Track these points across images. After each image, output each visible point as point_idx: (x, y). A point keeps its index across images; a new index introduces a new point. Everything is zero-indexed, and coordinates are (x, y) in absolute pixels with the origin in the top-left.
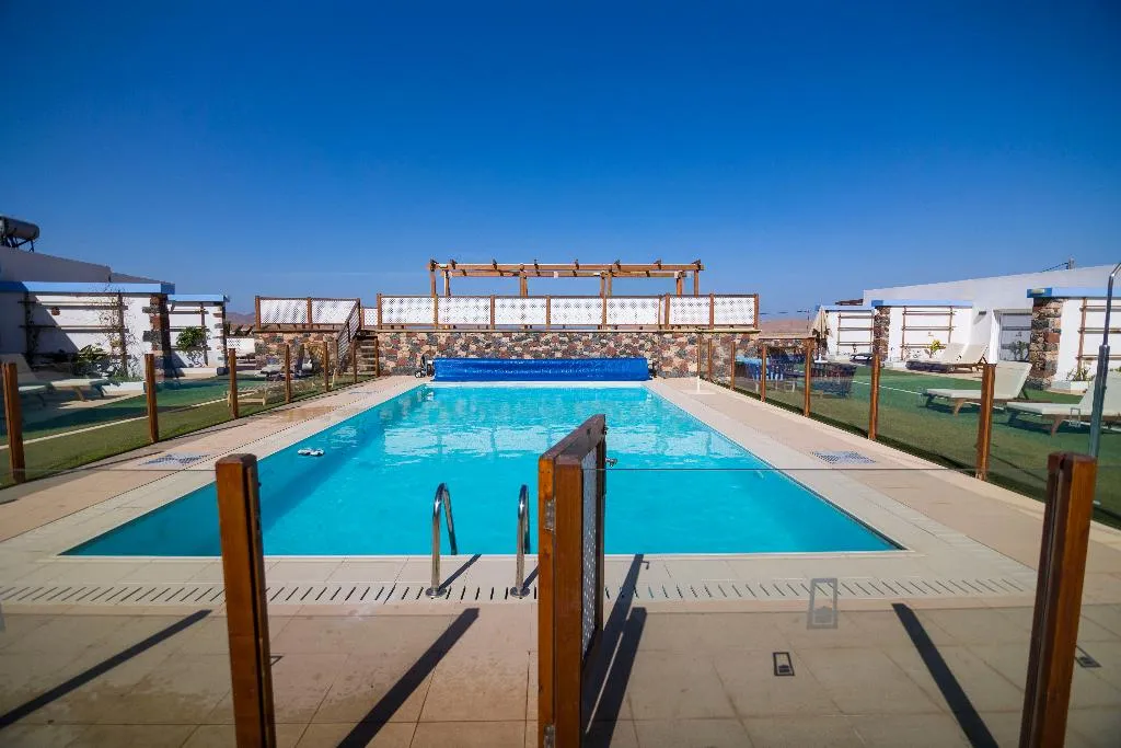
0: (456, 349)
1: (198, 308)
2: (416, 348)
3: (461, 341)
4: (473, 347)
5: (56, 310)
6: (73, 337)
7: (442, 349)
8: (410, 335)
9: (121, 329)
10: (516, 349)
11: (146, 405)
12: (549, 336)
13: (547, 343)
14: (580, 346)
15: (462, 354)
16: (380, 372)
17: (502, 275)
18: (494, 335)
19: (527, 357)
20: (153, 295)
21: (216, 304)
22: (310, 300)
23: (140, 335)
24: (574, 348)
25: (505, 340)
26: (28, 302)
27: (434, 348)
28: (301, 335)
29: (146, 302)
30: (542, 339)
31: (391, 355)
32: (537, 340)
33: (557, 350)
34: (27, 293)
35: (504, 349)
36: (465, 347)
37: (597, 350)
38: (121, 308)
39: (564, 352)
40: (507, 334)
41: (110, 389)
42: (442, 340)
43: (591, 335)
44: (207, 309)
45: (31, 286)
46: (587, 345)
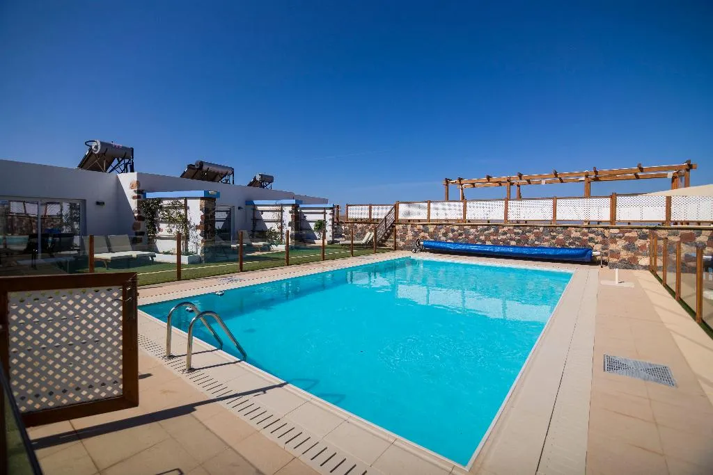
0: (440, 235)
1: (322, 211)
2: (416, 234)
3: (443, 231)
4: (451, 235)
5: (262, 211)
6: (267, 224)
7: (431, 235)
8: (413, 226)
9: (281, 221)
10: (481, 237)
11: (284, 256)
12: (506, 229)
13: (505, 233)
14: (532, 237)
15: (443, 239)
16: (396, 248)
17: (500, 185)
18: (465, 227)
19: (488, 243)
20: (293, 205)
21: (331, 208)
22: (370, 206)
23: (287, 224)
24: (527, 239)
25: (473, 231)
26: (254, 209)
27: (426, 235)
28: (365, 225)
29: (290, 208)
30: (500, 231)
31: (403, 239)
32: (496, 233)
33: (511, 239)
34: (255, 206)
35: (471, 237)
36: (445, 235)
37: (548, 241)
38: (282, 211)
39: (518, 241)
40: (474, 226)
41: (274, 247)
42: (431, 229)
43: (541, 229)
44: (327, 211)
45: (256, 202)
46: (538, 237)
